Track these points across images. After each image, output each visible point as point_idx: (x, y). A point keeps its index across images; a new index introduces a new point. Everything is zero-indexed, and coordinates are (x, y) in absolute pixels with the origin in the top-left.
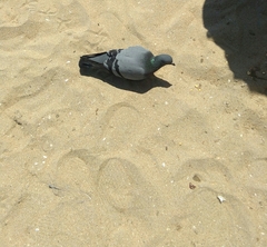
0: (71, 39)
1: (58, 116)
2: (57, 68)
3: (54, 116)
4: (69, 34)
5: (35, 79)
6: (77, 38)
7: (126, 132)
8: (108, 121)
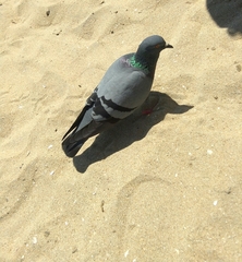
0: (49, 115)
1: (48, 234)
2: (37, 160)
3: (42, 235)
4: (46, 112)
5: (11, 187)
6: (56, 111)
7: (161, 228)
8: (124, 219)
